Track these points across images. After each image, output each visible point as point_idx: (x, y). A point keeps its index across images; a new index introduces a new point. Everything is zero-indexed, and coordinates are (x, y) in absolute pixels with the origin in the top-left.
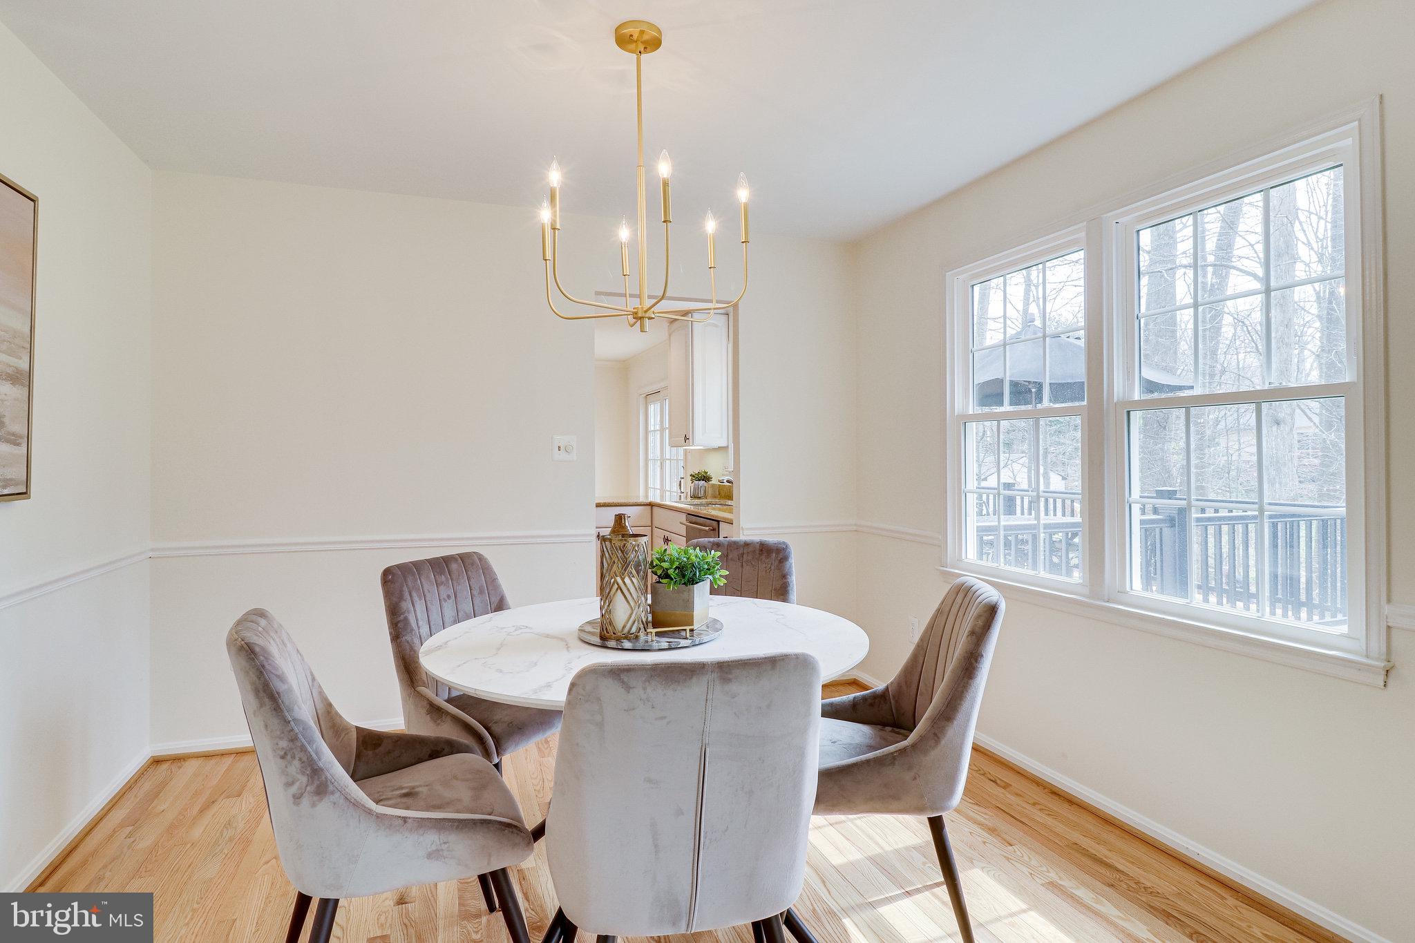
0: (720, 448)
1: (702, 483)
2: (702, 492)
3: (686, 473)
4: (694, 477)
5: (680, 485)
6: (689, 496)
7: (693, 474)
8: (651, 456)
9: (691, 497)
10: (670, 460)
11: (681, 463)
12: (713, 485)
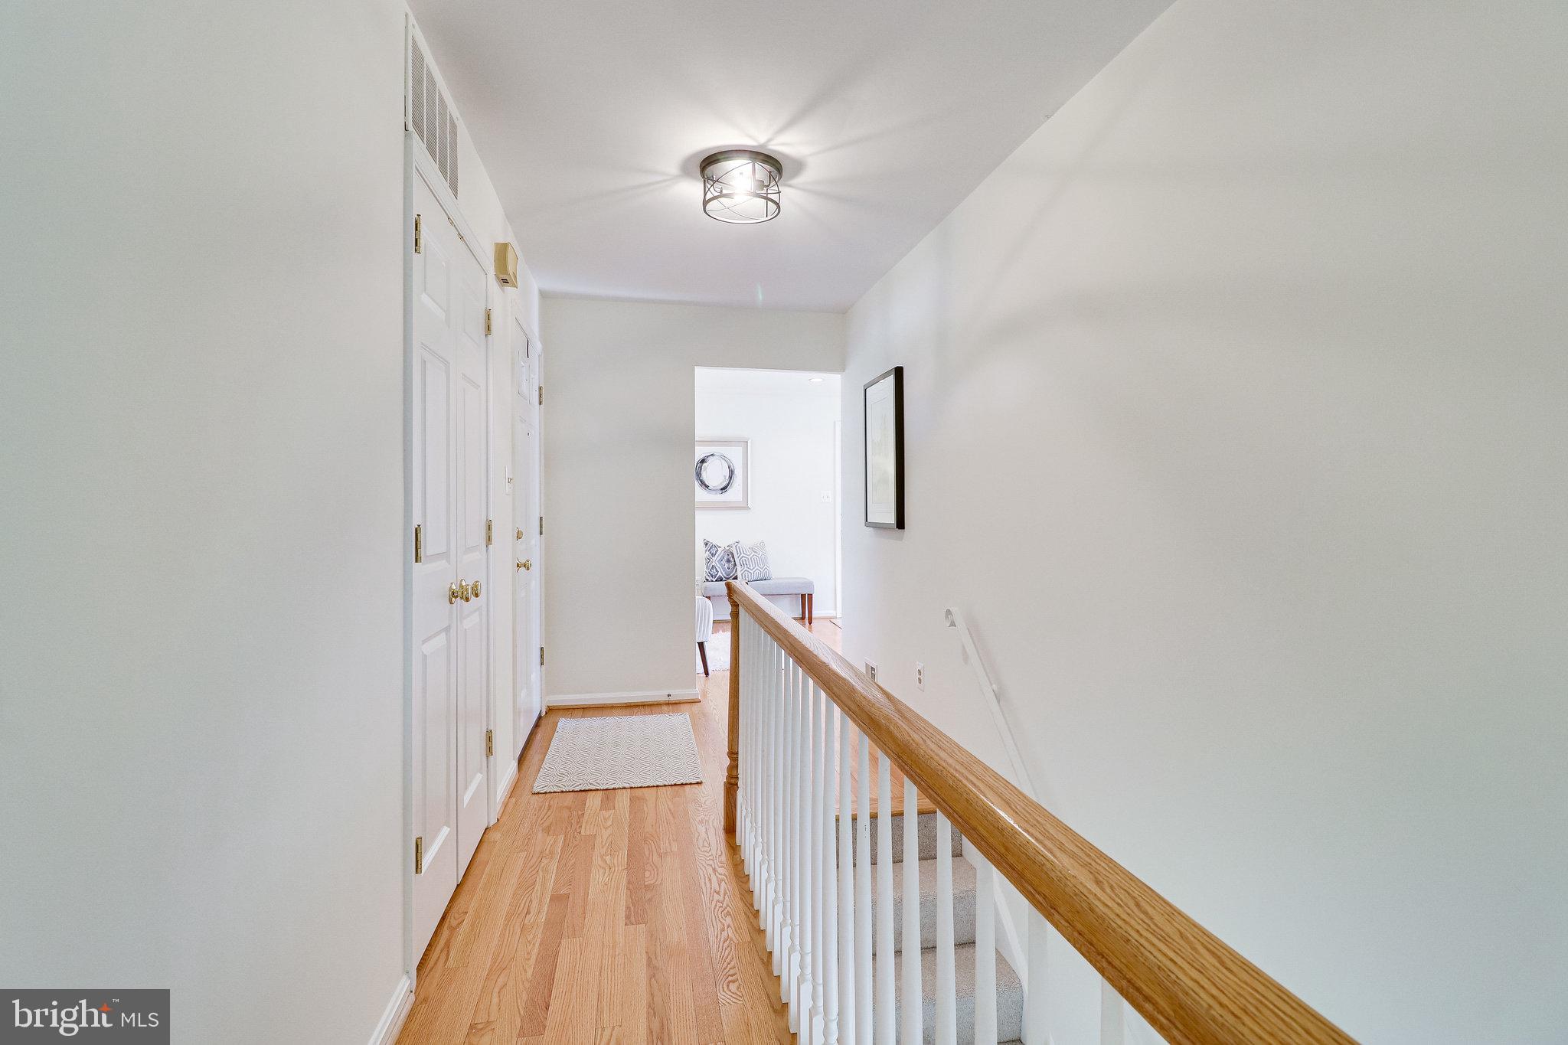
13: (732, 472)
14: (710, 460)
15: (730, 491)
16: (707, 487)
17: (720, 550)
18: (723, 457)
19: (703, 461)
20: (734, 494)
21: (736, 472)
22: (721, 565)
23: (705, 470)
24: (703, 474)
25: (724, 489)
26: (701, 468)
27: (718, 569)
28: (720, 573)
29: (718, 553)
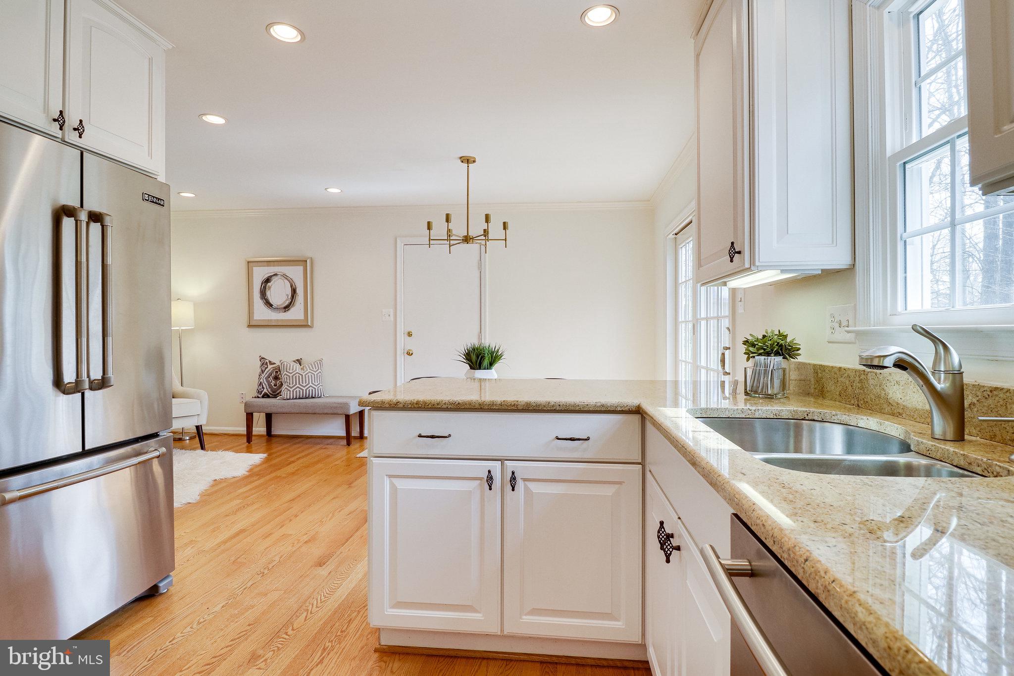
0: (828, 276)
1: (775, 361)
2: (777, 382)
3: (733, 339)
4: (753, 345)
5: (723, 361)
6: (741, 388)
7: (750, 338)
8: (681, 318)
9: (746, 393)
10: (707, 319)
11: (726, 323)
12: (802, 366)
13: (294, 291)
14: (274, 279)
15: (293, 310)
16: (271, 305)
17: (270, 367)
18: (285, 276)
19: (268, 280)
20: (297, 313)
21: (298, 291)
22: (268, 382)
23: (270, 288)
24: (268, 293)
25: (287, 308)
26: (265, 287)
27: (264, 386)
28: (265, 390)
29: (267, 370)
